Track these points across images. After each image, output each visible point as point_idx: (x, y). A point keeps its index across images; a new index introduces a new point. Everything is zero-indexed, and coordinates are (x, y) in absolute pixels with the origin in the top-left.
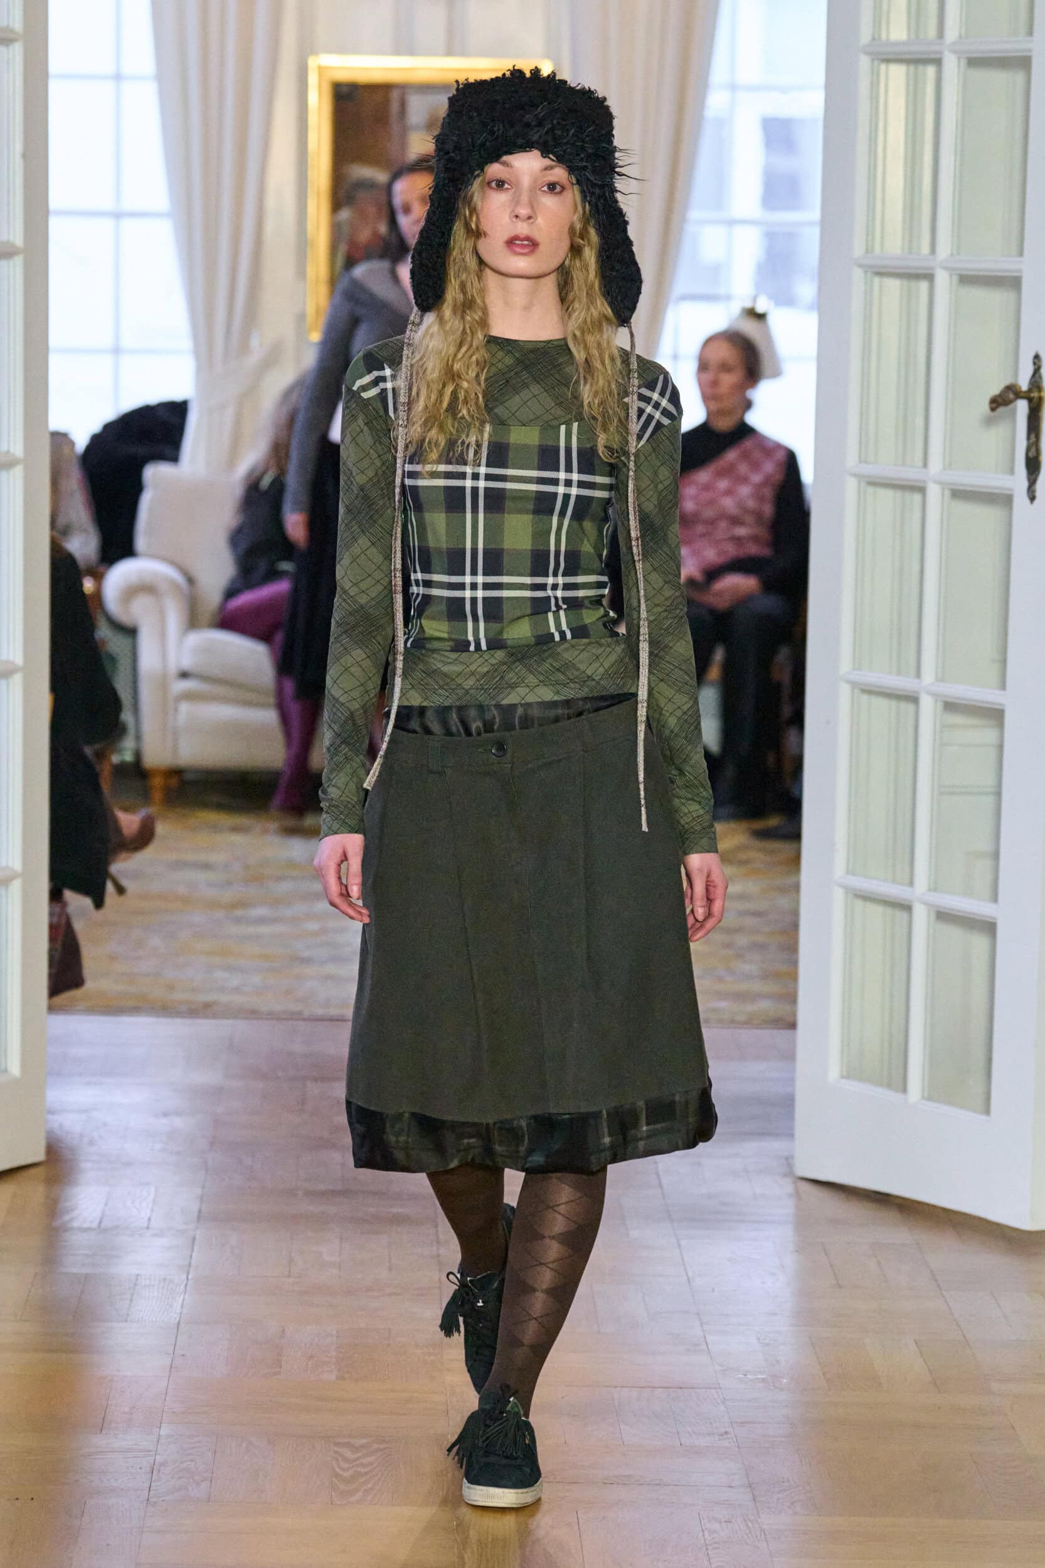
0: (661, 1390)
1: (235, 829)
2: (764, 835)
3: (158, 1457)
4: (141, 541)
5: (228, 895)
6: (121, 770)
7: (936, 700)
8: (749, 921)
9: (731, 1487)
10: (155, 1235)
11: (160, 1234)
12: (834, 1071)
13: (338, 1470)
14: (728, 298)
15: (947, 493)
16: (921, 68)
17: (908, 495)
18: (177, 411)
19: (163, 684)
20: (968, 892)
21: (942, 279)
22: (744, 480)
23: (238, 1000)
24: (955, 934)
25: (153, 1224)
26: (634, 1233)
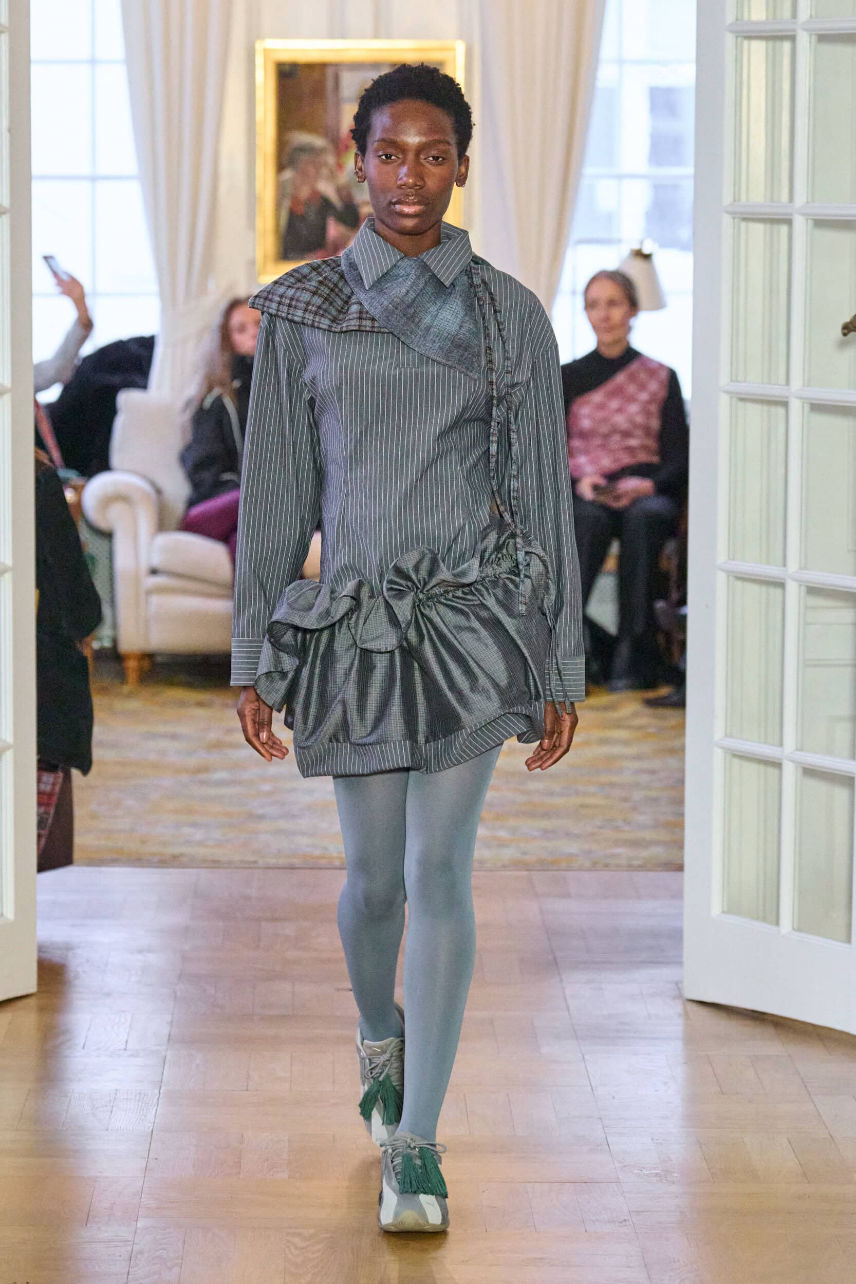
0: (568, 1184)
1: (200, 704)
2: (653, 703)
3: (136, 1248)
4: (116, 457)
5: (193, 761)
6: (101, 655)
7: (800, 585)
8: (644, 778)
9: (629, 1267)
10: (132, 1056)
11: (135, 1055)
12: (716, 908)
13: (290, 1256)
14: (619, 241)
15: (807, 407)
16: (778, 44)
17: (773, 409)
18: (146, 345)
19: (137, 580)
20: (830, 752)
21: (800, 223)
22: (631, 399)
23: (201, 852)
24: (819, 787)
25: (130, 1046)
26: (545, 1050)
